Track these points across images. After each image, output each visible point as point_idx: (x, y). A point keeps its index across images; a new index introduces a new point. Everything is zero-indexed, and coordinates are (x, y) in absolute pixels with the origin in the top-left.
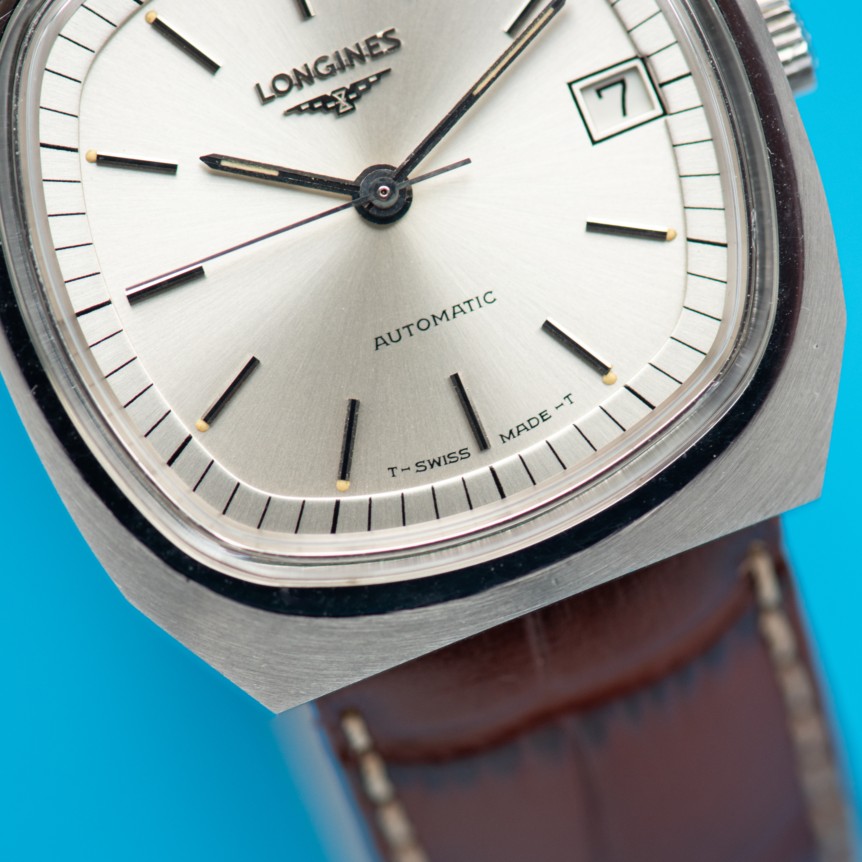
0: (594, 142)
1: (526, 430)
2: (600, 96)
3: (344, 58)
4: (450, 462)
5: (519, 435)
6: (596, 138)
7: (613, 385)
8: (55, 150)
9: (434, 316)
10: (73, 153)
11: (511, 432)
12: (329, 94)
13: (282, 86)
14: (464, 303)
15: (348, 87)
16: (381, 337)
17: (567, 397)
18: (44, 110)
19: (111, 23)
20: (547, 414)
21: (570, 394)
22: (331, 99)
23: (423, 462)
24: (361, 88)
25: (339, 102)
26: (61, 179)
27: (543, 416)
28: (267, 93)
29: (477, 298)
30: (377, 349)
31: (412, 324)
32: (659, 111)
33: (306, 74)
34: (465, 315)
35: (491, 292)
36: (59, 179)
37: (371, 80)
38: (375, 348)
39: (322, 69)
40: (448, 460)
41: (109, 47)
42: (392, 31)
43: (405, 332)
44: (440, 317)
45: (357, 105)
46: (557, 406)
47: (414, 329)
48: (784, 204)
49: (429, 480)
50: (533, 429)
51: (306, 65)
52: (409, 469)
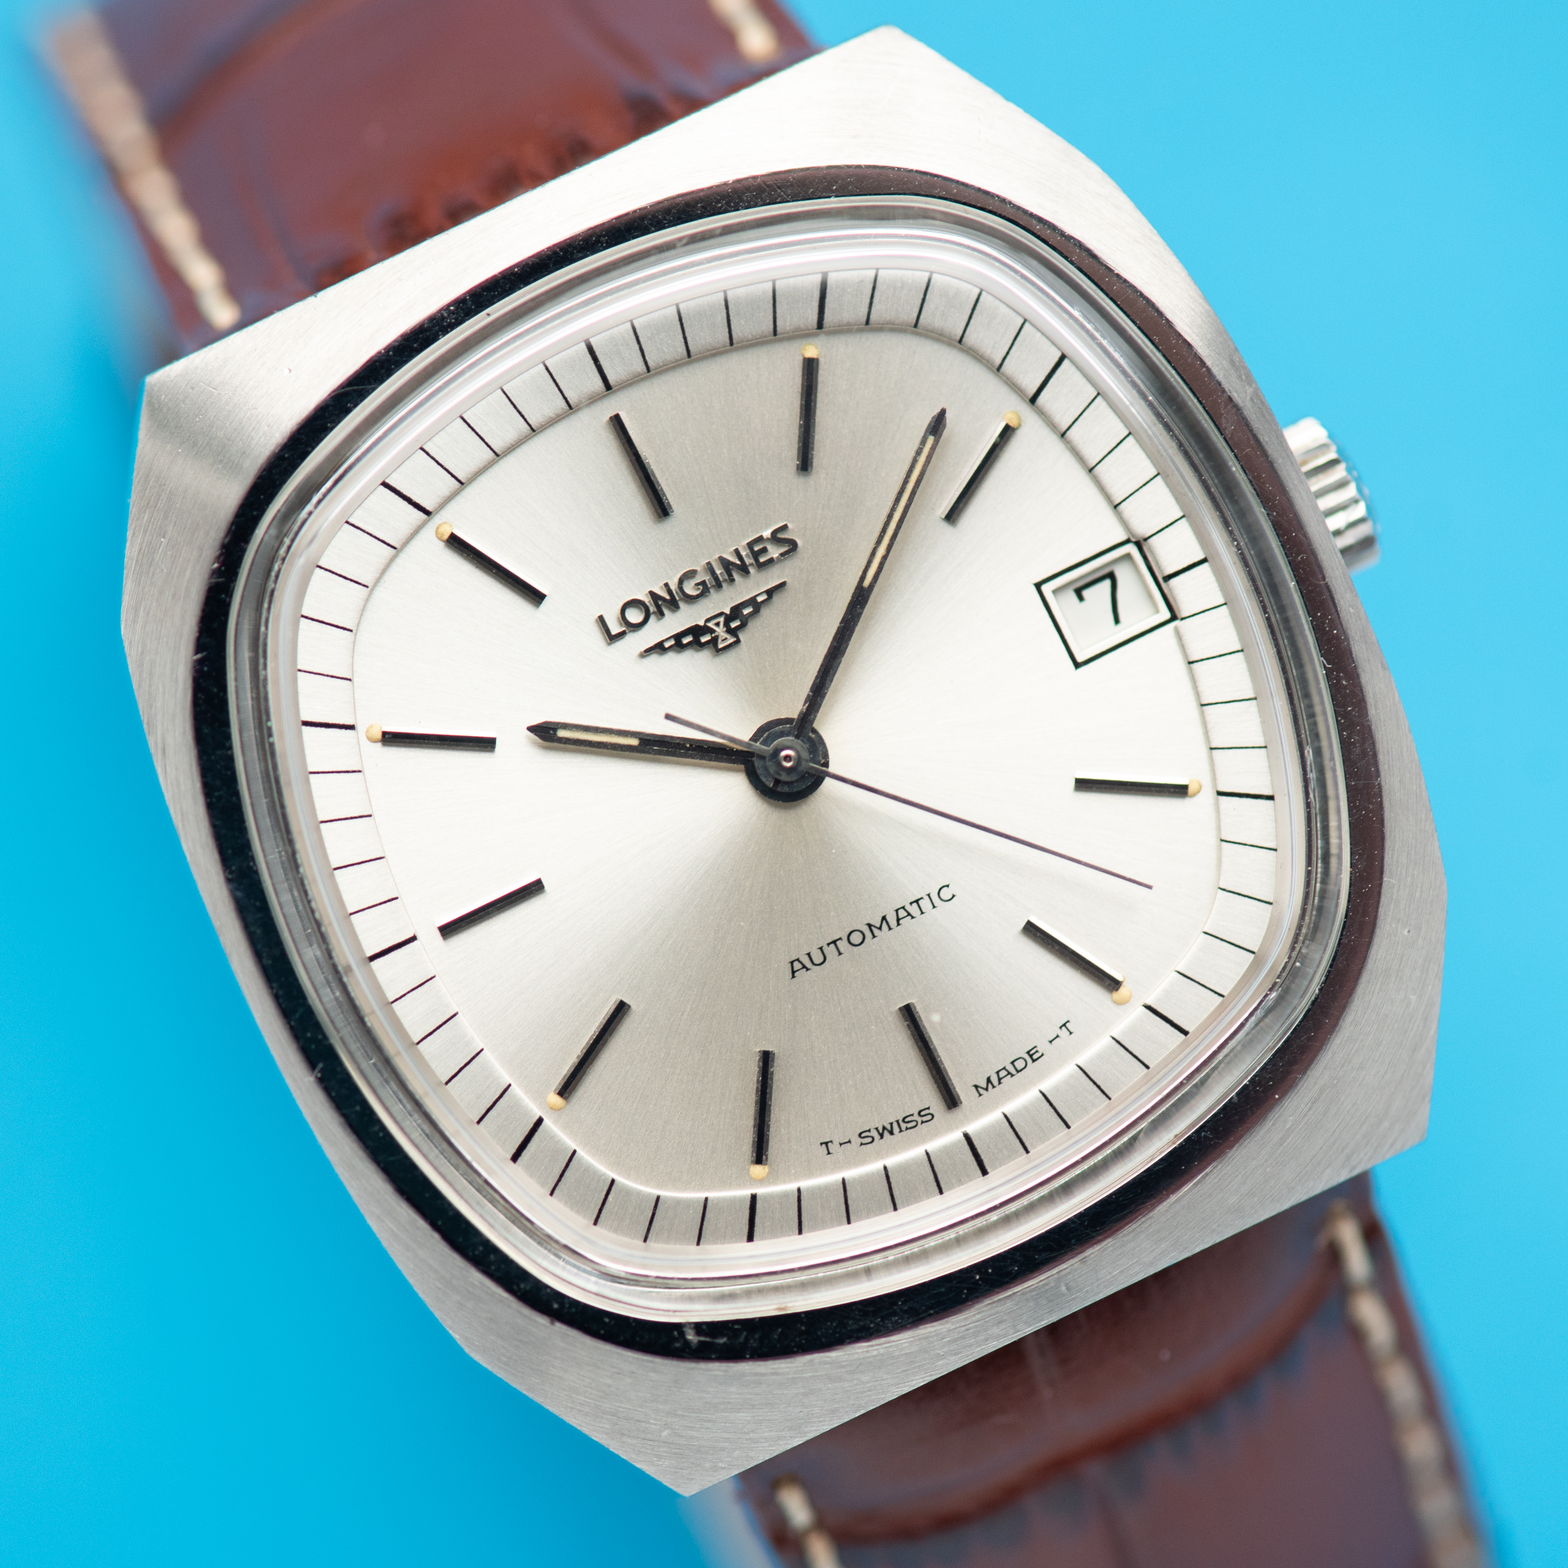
0: (1077, 665)
1: (1010, 1076)
2: (1081, 598)
3: (719, 571)
4: (907, 1129)
5: (1000, 1083)
6: (1080, 659)
7: (1127, 1004)
8: (323, 729)
9: (870, 925)
10: (348, 731)
11: (989, 1080)
12: (702, 623)
13: (635, 617)
14: (911, 903)
15: (727, 611)
16: (798, 960)
17: (1064, 1025)
18: (303, 673)
19: (388, 545)
20: (1037, 1052)
21: (1068, 1022)
22: (705, 630)
23: (869, 1131)
24: (746, 611)
25: (716, 634)
26: (335, 770)
27: (1033, 1055)
28: (615, 629)
29: (929, 895)
30: (793, 977)
31: (840, 939)
32: (1166, 615)
33: (668, 597)
34: (914, 920)
35: (948, 886)
36: (331, 770)
37: (760, 599)
38: (791, 976)
39: (690, 589)
40: (903, 1126)
41: (387, 577)
42: (784, 528)
43: (830, 951)
44: (878, 925)
45: (741, 636)
46: (1051, 1039)
47: (843, 945)
48: (1350, 736)
49: (879, 1156)
50: (1020, 1073)
51: (666, 585)
52: (849, 1142)
